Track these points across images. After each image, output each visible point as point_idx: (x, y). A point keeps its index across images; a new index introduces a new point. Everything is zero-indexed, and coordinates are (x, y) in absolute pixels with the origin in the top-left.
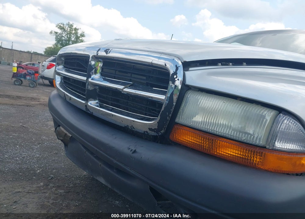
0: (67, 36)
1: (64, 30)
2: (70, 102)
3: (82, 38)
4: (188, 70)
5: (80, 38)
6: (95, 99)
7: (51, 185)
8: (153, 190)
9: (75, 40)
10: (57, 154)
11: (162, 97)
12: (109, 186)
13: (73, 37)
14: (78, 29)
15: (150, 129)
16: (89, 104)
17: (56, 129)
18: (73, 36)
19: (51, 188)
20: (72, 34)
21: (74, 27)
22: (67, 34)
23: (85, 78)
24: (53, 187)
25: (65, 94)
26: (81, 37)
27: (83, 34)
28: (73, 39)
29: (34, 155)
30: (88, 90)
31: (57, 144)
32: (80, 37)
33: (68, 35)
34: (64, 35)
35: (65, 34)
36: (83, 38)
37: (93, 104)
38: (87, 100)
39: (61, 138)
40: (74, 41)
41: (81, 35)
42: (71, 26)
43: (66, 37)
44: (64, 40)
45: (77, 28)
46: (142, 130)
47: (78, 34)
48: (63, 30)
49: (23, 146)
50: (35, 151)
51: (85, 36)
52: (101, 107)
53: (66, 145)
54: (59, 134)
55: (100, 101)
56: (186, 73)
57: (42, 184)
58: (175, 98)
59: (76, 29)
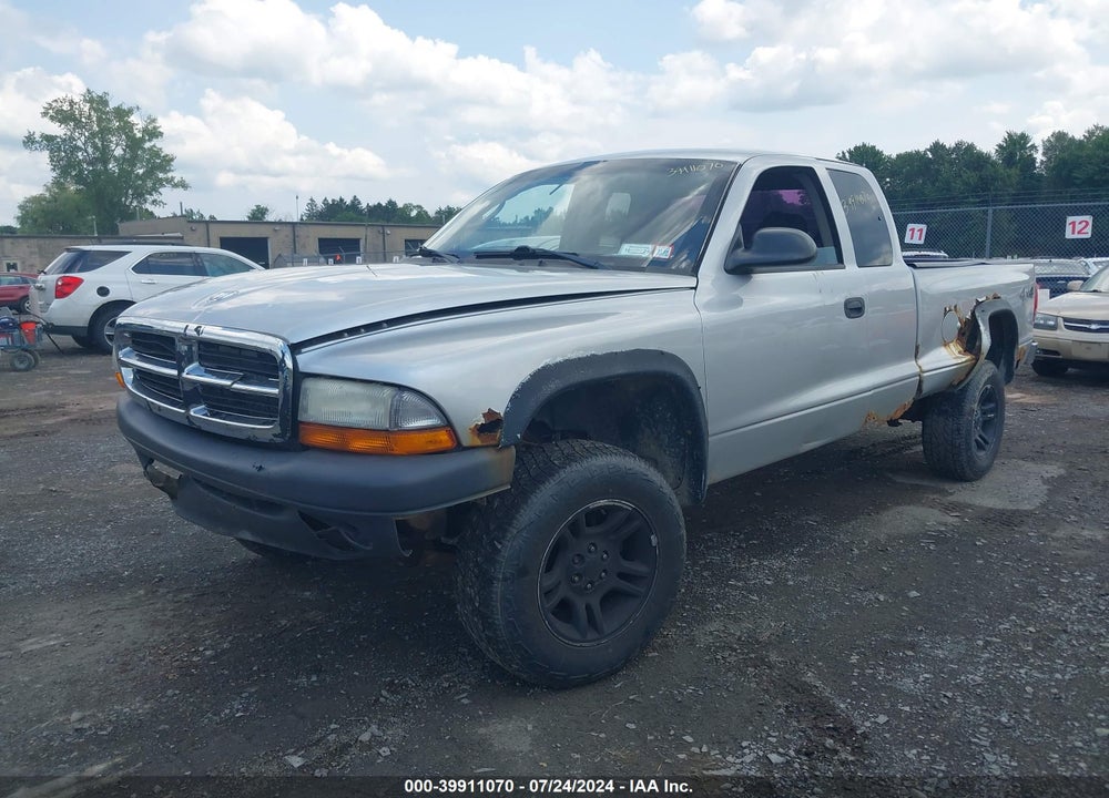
0: (95, 147)
1: (78, 124)
2: (160, 413)
3: (152, 143)
4: (300, 353)
5: (147, 145)
6: (199, 403)
7: (161, 590)
8: (303, 516)
9: (128, 156)
10: (159, 534)
11: (276, 391)
12: (260, 541)
13: (117, 145)
14: (130, 112)
15: (275, 435)
16: (192, 413)
17: (145, 468)
18: (114, 139)
19: (164, 595)
20: (110, 133)
21: (112, 105)
22: (93, 135)
23: (175, 372)
24: (168, 592)
25: (148, 402)
26: (150, 140)
27: (155, 128)
28: (118, 152)
29: (105, 547)
30: (185, 392)
31: (153, 514)
32: (142, 140)
33: (97, 140)
34: (79, 144)
35: (83, 138)
36: (157, 143)
37: (197, 412)
38: (187, 406)
39: (161, 485)
40: (123, 157)
41: (145, 131)
42: (98, 103)
43: (90, 150)
44: (84, 161)
45: (125, 107)
46: (267, 437)
47: (136, 131)
48: (72, 124)
49: (70, 533)
50: (103, 538)
51: (161, 134)
52: (211, 416)
53: (173, 497)
54: (154, 478)
55: (209, 406)
56: (298, 357)
57: (142, 592)
58: (290, 389)
59: (122, 113)
